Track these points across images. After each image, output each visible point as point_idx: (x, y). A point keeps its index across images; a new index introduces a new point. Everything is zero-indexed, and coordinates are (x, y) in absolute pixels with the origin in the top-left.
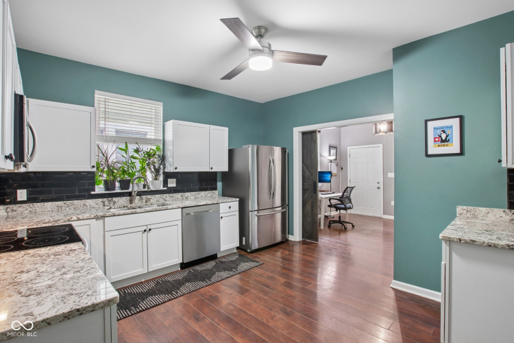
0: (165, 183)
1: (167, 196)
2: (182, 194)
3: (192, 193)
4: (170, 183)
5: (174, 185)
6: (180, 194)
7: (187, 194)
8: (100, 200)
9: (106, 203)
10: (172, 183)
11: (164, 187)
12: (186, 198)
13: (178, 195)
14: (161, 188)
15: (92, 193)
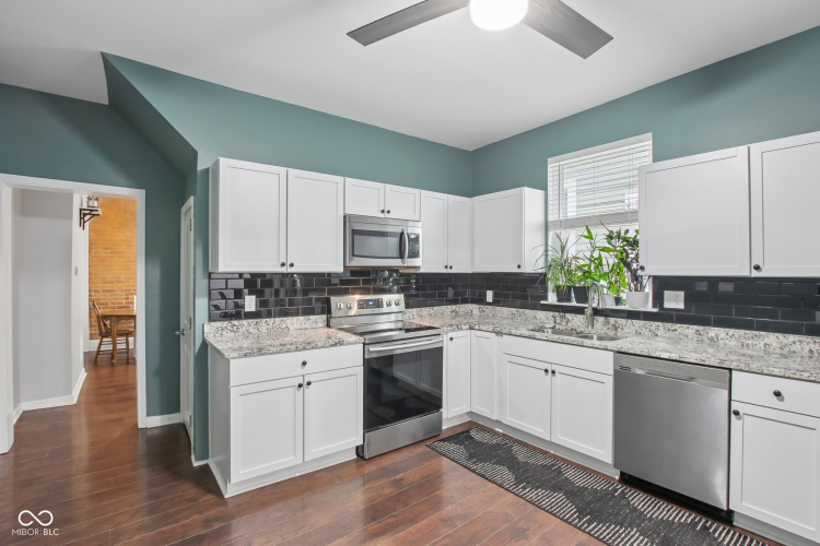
0: (658, 299)
1: (659, 326)
2: (700, 328)
3: (732, 331)
4: (670, 300)
5: (681, 306)
6: (695, 327)
7: (713, 331)
8: (551, 313)
9: (558, 320)
10: (675, 301)
11: (654, 306)
12: (711, 339)
13: (690, 330)
14: (650, 308)
15: (542, 302)
